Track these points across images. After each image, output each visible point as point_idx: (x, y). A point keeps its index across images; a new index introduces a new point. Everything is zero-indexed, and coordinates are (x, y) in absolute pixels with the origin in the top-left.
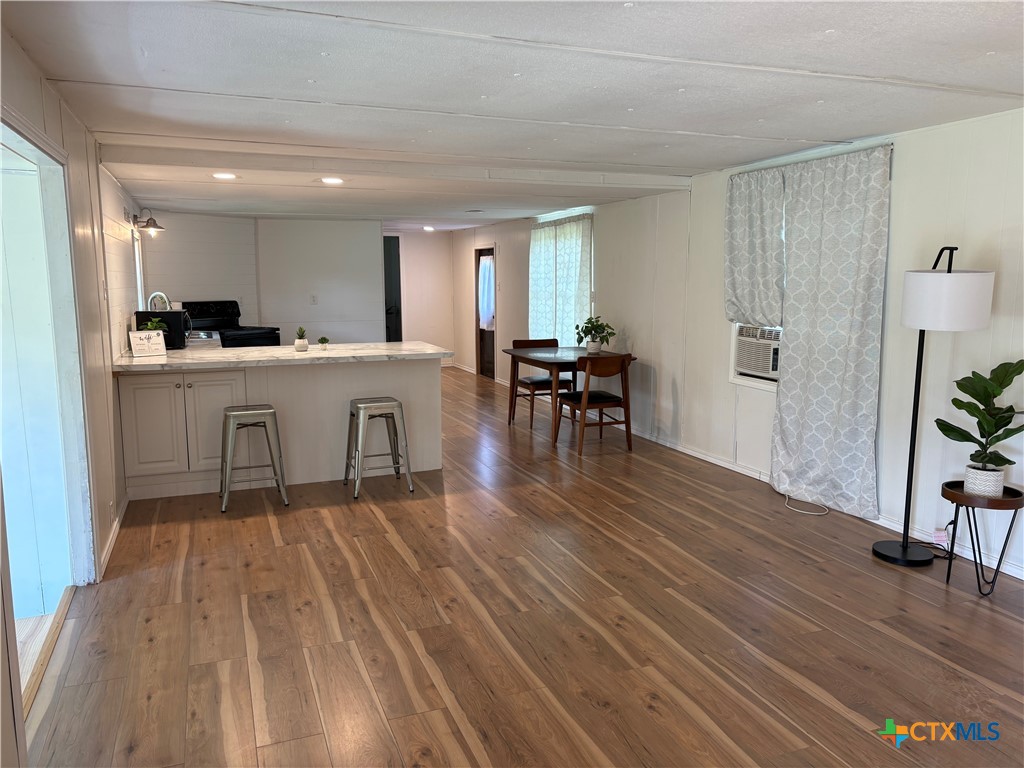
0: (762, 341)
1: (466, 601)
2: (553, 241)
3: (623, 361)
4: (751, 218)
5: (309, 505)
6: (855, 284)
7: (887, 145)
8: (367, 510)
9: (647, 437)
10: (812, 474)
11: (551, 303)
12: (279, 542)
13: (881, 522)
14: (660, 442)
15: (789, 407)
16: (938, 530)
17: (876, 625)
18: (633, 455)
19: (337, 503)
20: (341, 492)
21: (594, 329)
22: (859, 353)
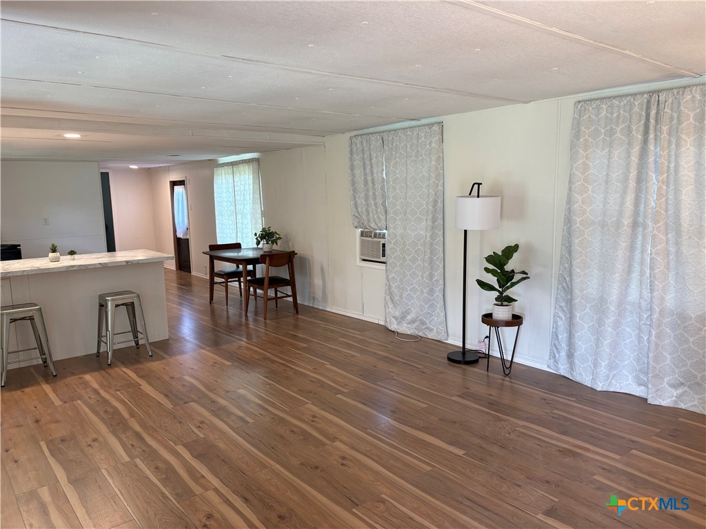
0: (375, 239)
1: (210, 421)
2: (231, 176)
3: (290, 256)
4: (364, 165)
5: (73, 374)
6: (427, 203)
7: (440, 123)
8: (121, 372)
9: (306, 304)
10: (409, 317)
11: (233, 218)
12: (57, 402)
13: (450, 341)
14: (315, 306)
15: (393, 278)
16: (480, 342)
17: (456, 398)
18: (300, 316)
19: (96, 370)
20: (97, 362)
21: (267, 235)
22: (432, 244)
